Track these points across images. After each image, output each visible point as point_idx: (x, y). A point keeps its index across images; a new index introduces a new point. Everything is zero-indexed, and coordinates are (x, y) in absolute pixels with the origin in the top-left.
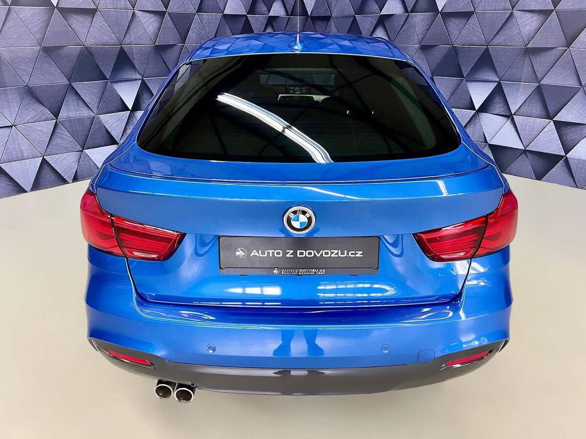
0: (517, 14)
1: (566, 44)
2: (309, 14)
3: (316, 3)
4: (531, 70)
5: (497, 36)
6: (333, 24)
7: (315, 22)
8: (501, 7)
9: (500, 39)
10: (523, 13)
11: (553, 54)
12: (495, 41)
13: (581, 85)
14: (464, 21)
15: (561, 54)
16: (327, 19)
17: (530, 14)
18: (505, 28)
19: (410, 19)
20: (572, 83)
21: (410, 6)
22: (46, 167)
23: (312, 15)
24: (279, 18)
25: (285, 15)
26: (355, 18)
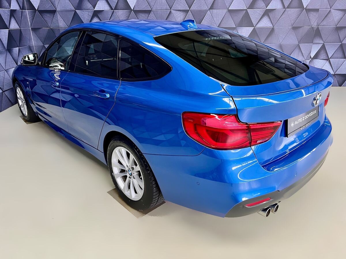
2: (37, 9)
3: (41, 1)
6: (59, 16)
7: (42, 14)
8: (165, 8)
14: (147, 15)
16: (53, 12)
23: (39, 9)
24: (17, 11)
25: (19, 9)
26: (75, 12)
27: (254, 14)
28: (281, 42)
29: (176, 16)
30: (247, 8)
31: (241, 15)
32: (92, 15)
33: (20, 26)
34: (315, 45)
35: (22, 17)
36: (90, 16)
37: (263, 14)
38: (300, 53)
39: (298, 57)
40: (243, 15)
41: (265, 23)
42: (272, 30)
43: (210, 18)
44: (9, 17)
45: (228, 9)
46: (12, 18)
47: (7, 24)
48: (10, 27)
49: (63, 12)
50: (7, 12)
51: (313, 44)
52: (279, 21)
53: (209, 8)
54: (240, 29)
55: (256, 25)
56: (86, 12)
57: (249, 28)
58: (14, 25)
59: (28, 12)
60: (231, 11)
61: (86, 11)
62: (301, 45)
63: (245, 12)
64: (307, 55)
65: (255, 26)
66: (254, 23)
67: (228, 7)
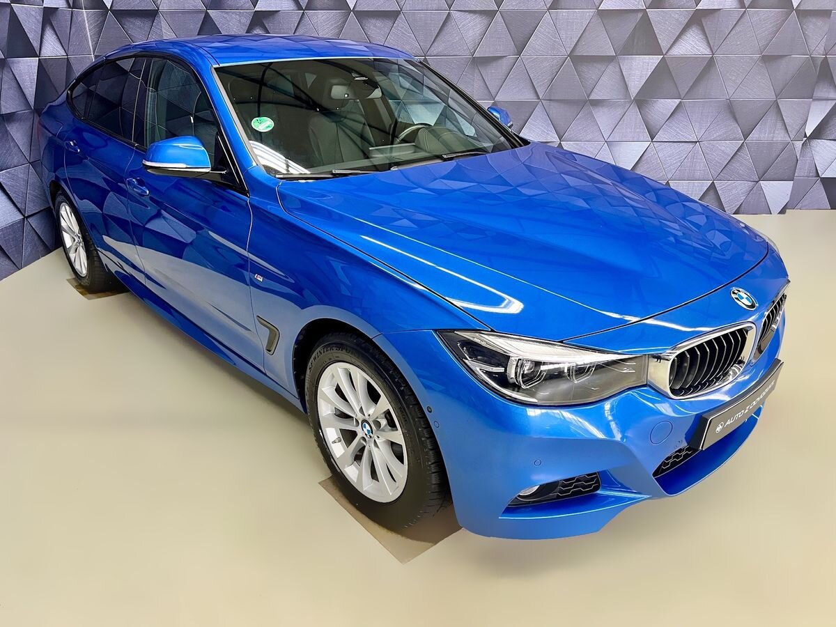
0: (455, 14)
1: (516, 51)
4: (483, 84)
5: (435, 43)
7: (122, 21)
8: (435, 7)
9: (439, 48)
10: (463, 13)
11: (505, 64)
12: (434, 50)
13: (539, 98)
14: (389, 23)
15: (512, 64)
16: (151, 15)
17: (471, 15)
18: (443, 33)
19: (306, 19)
20: (528, 96)
21: (304, 4)
22: (712, 193)
23: (114, 8)
24: (59, 11)
25: (65, 6)
26: (207, 15)
27: (665, 22)
28: (731, 92)
29: (463, 26)
30: (648, 5)
31: (632, 23)
32: (249, 22)
33: (66, 49)
34: (816, 102)
35: (72, 27)
36: (244, 24)
37: (687, 21)
38: (779, 124)
39: (774, 133)
40: (634, 25)
41: (692, 46)
42: (711, 62)
43: (549, 33)
44: (40, 26)
45: (597, 9)
46: (48, 28)
47: (36, 44)
48: (42, 52)
49: (177, 15)
50: (33, 13)
51: (814, 100)
52: (727, 39)
53: (548, 6)
54: (628, 59)
55: (668, 50)
56: (233, 16)
57: (650, 59)
58: (52, 48)
59: (87, 14)
60: (604, 15)
61: (233, 13)
62: (782, 103)
63: (640, 15)
64: (797, 128)
65: (667, 53)
66: (664, 43)
67: (597, 4)
